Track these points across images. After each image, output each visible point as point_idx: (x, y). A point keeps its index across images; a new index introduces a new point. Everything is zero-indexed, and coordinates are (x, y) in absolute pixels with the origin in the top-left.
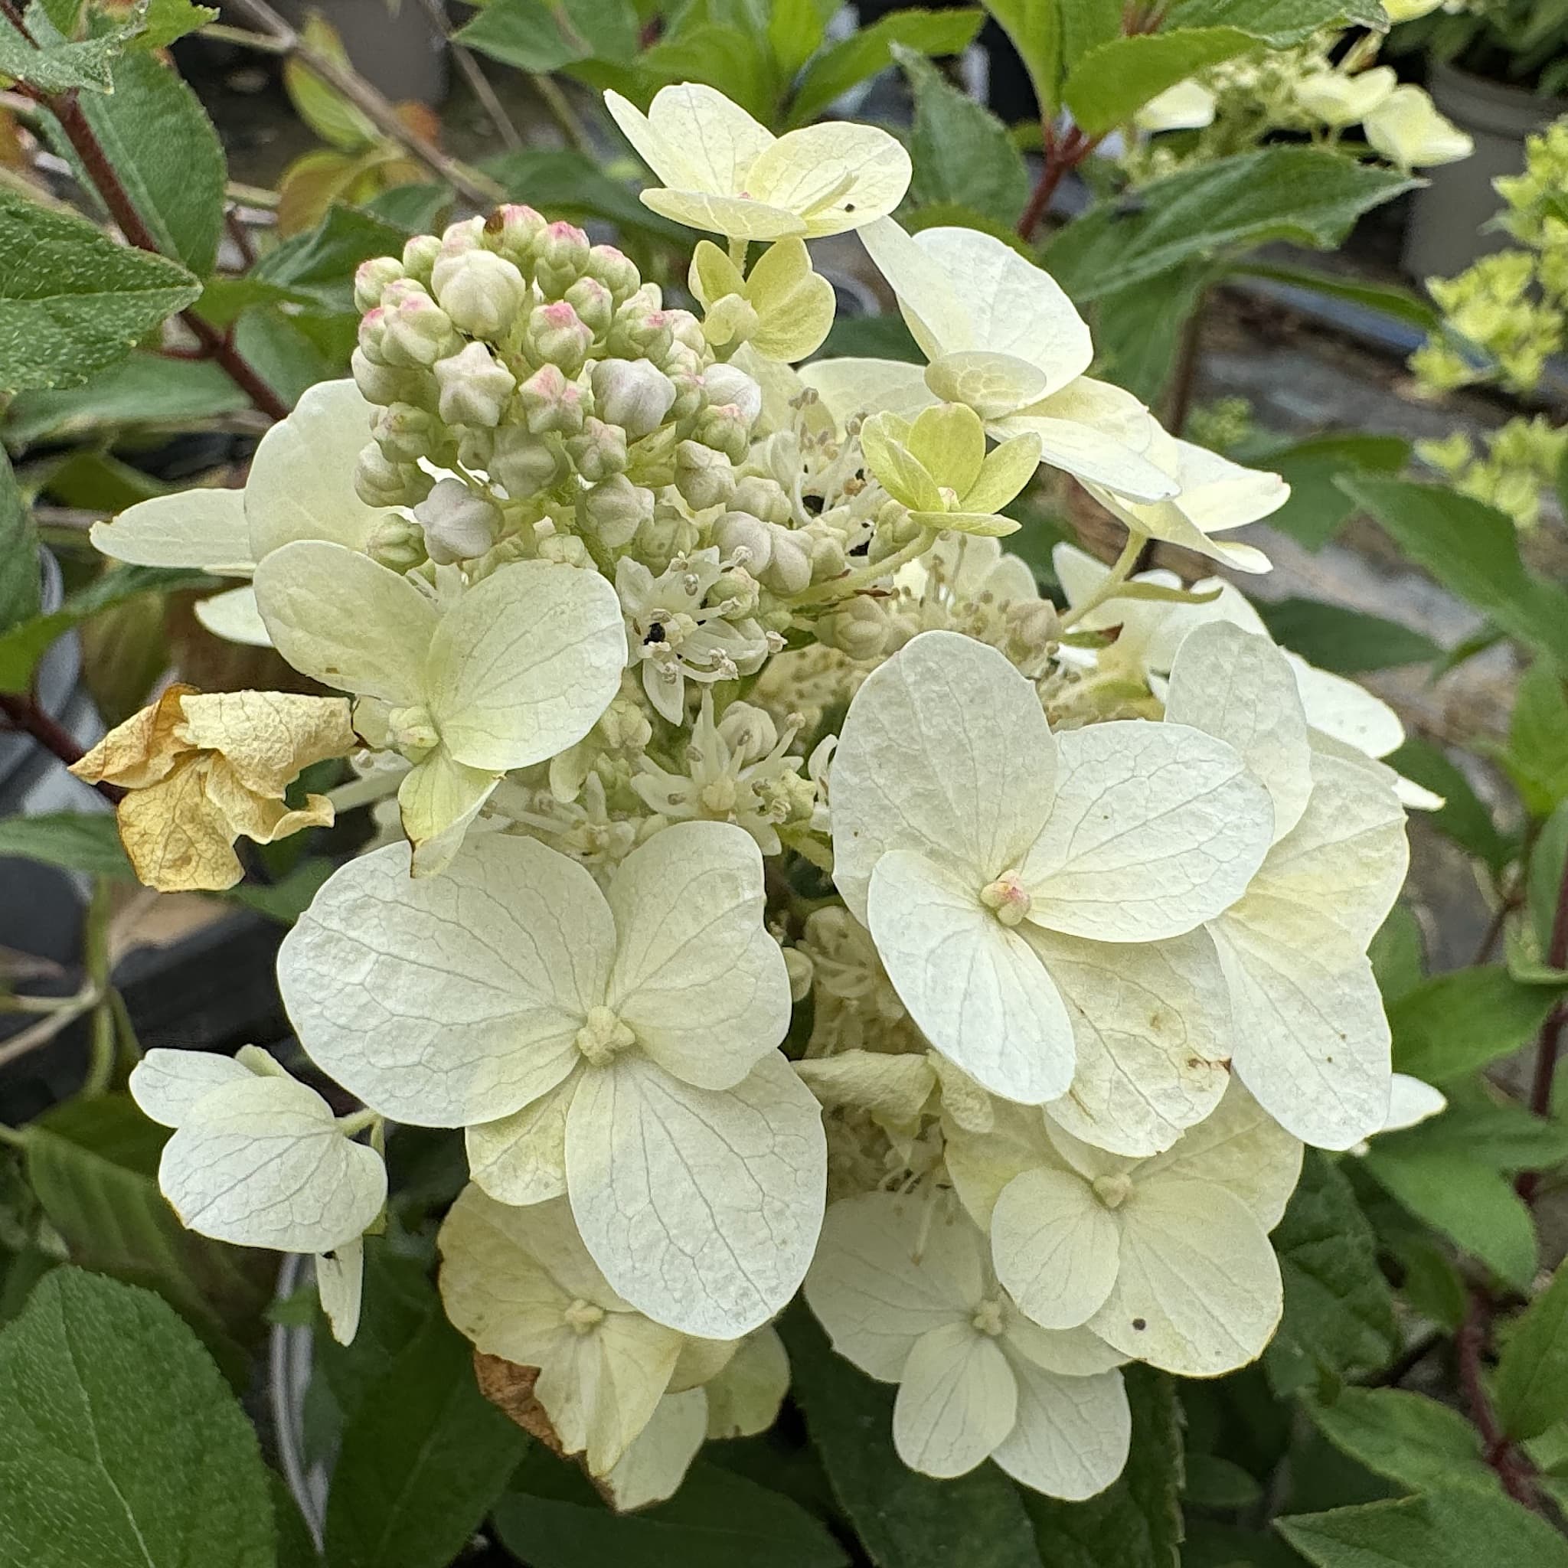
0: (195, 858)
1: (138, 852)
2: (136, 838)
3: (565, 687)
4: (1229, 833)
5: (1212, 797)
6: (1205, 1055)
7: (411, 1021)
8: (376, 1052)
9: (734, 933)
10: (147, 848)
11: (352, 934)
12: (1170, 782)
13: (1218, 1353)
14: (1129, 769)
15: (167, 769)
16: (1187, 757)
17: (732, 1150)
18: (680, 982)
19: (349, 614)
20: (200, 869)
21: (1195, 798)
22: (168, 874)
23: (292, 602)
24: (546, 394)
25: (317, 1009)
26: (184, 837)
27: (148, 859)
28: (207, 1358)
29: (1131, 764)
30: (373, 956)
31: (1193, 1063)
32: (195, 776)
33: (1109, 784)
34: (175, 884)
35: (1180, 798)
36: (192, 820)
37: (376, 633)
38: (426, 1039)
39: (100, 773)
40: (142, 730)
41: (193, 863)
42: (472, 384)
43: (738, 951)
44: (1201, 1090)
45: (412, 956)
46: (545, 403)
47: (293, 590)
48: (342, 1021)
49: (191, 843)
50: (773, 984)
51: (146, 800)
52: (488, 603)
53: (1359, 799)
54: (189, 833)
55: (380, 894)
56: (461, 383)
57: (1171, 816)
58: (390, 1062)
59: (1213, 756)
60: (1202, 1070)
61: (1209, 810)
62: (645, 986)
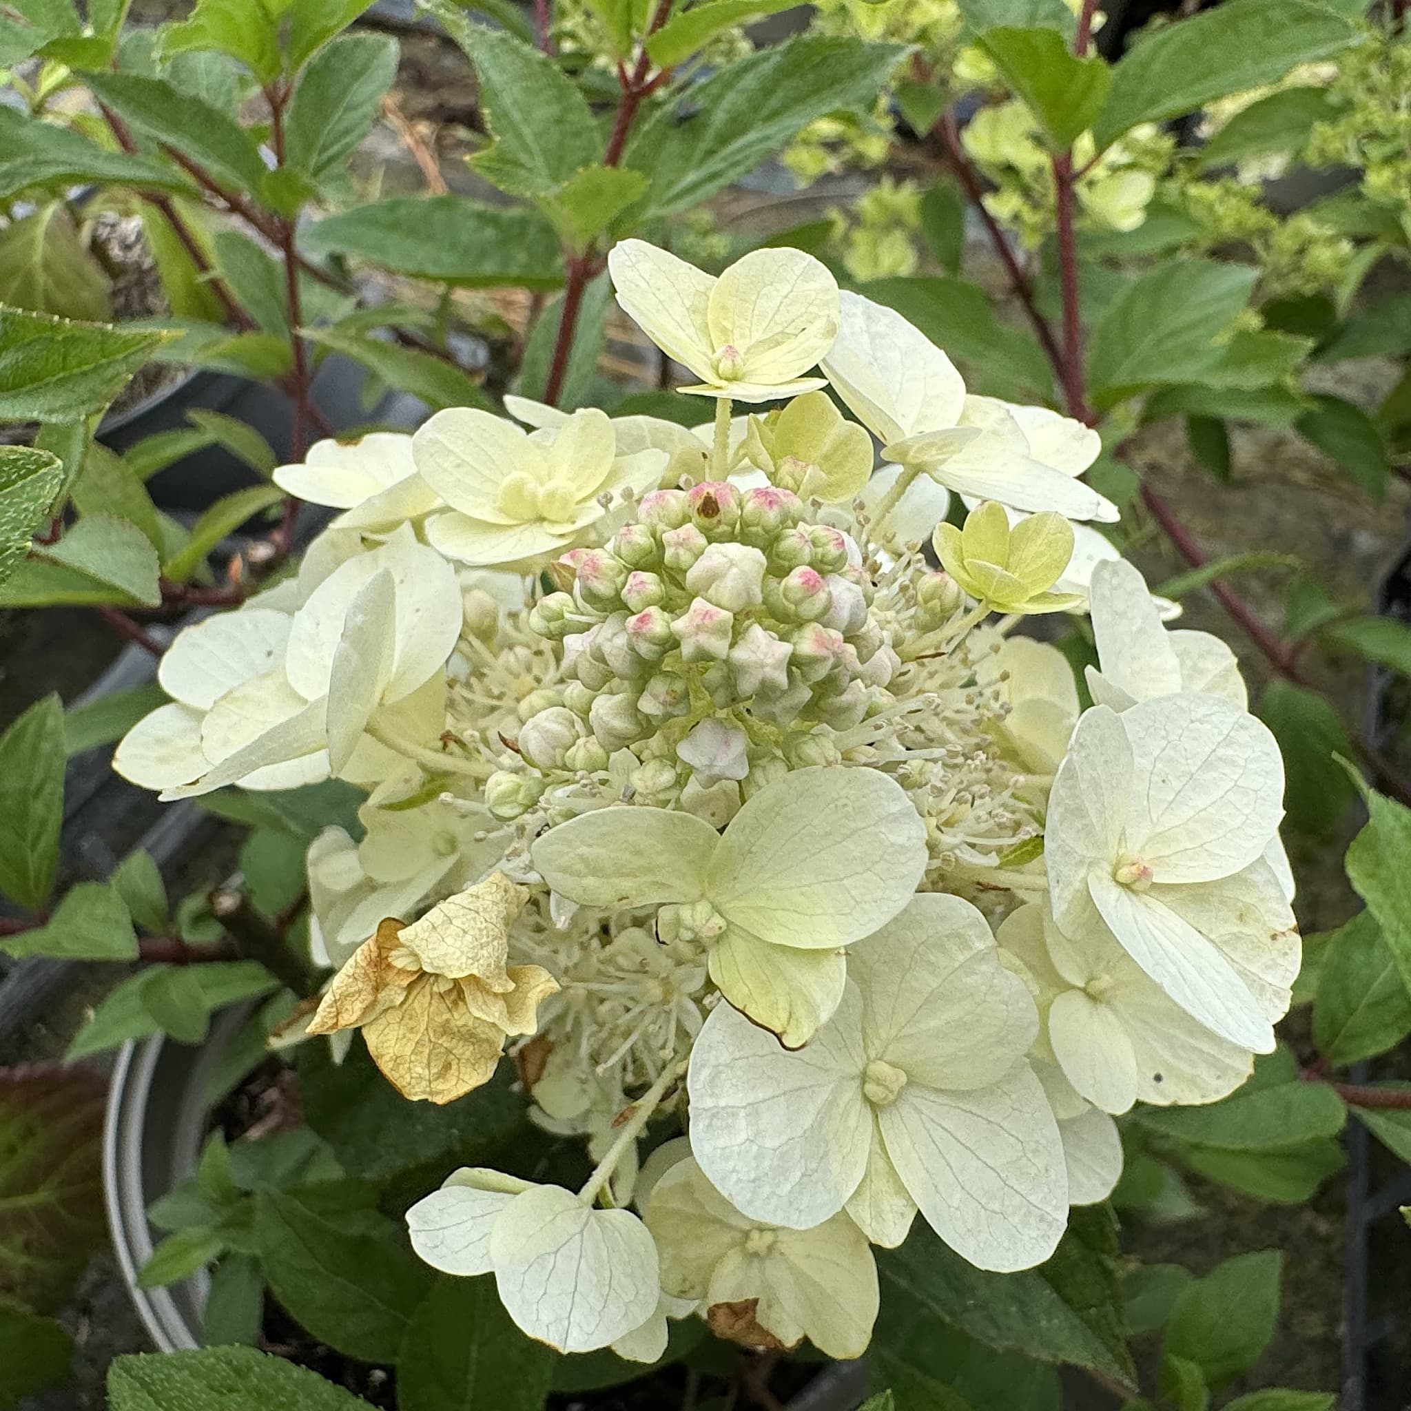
0: (454, 1063)
1: (397, 1076)
2: (391, 1065)
3: (869, 865)
4: (1253, 766)
5: (1228, 741)
6: (1281, 929)
7: (785, 1148)
8: (778, 1185)
9: (975, 977)
10: (402, 1070)
11: (722, 1103)
12: (1195, 739)
13: (1219, 1077)
14: (1163, 738)
15: (401, 999)
16: (1199, 715)
17: (990, 1122)
18: (933, 1023)
19: (637, 853)
20: (463, 1069)
21: (1218, 745)
22: (439, 1086)
23: (582, 858)
24: (824, 652)
25: (734, 1177)
26: (443, 1050)
27: (408, 1077)
28: (315, 1376)
29: (1163, 733)
30: (742, 1113)
31: (1274, 937)
32: (436, 997)
33: (1156, 753)
34: (449, 1091)
35: (1208, 750)
36: (444, 1033)
37: (661, 860)
38: (797, 1156)
39: (336, 1023)
40: (366, 974)
41: (454, 1067)
42: (775, 667)
43: (984, 988)
44: (1286, 954)
45: (761, 1096)
46: (825, 659)
47: (584, 850)
48: (752, 1176)
49: (449, 1051)
50: (1021, 1005)
51: (381, 1028)
52: (763, 811)
53: (1201, 656)
54: (445, 1045)
55: (722, 1060)
56: (767, 669)
57: (1207, 765)
58: (789, 1187)
59: (1215, 708)
60: (1281, 939)
61: (1230, 752)
62: (901, 1034)
